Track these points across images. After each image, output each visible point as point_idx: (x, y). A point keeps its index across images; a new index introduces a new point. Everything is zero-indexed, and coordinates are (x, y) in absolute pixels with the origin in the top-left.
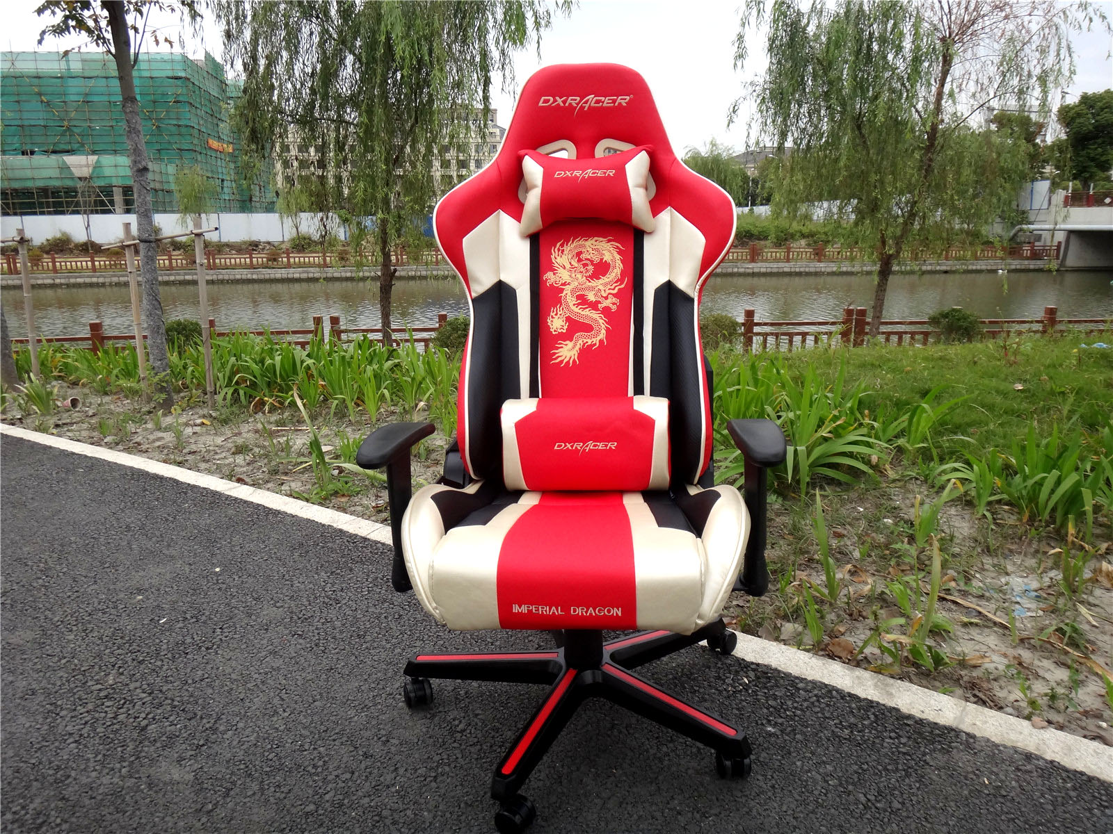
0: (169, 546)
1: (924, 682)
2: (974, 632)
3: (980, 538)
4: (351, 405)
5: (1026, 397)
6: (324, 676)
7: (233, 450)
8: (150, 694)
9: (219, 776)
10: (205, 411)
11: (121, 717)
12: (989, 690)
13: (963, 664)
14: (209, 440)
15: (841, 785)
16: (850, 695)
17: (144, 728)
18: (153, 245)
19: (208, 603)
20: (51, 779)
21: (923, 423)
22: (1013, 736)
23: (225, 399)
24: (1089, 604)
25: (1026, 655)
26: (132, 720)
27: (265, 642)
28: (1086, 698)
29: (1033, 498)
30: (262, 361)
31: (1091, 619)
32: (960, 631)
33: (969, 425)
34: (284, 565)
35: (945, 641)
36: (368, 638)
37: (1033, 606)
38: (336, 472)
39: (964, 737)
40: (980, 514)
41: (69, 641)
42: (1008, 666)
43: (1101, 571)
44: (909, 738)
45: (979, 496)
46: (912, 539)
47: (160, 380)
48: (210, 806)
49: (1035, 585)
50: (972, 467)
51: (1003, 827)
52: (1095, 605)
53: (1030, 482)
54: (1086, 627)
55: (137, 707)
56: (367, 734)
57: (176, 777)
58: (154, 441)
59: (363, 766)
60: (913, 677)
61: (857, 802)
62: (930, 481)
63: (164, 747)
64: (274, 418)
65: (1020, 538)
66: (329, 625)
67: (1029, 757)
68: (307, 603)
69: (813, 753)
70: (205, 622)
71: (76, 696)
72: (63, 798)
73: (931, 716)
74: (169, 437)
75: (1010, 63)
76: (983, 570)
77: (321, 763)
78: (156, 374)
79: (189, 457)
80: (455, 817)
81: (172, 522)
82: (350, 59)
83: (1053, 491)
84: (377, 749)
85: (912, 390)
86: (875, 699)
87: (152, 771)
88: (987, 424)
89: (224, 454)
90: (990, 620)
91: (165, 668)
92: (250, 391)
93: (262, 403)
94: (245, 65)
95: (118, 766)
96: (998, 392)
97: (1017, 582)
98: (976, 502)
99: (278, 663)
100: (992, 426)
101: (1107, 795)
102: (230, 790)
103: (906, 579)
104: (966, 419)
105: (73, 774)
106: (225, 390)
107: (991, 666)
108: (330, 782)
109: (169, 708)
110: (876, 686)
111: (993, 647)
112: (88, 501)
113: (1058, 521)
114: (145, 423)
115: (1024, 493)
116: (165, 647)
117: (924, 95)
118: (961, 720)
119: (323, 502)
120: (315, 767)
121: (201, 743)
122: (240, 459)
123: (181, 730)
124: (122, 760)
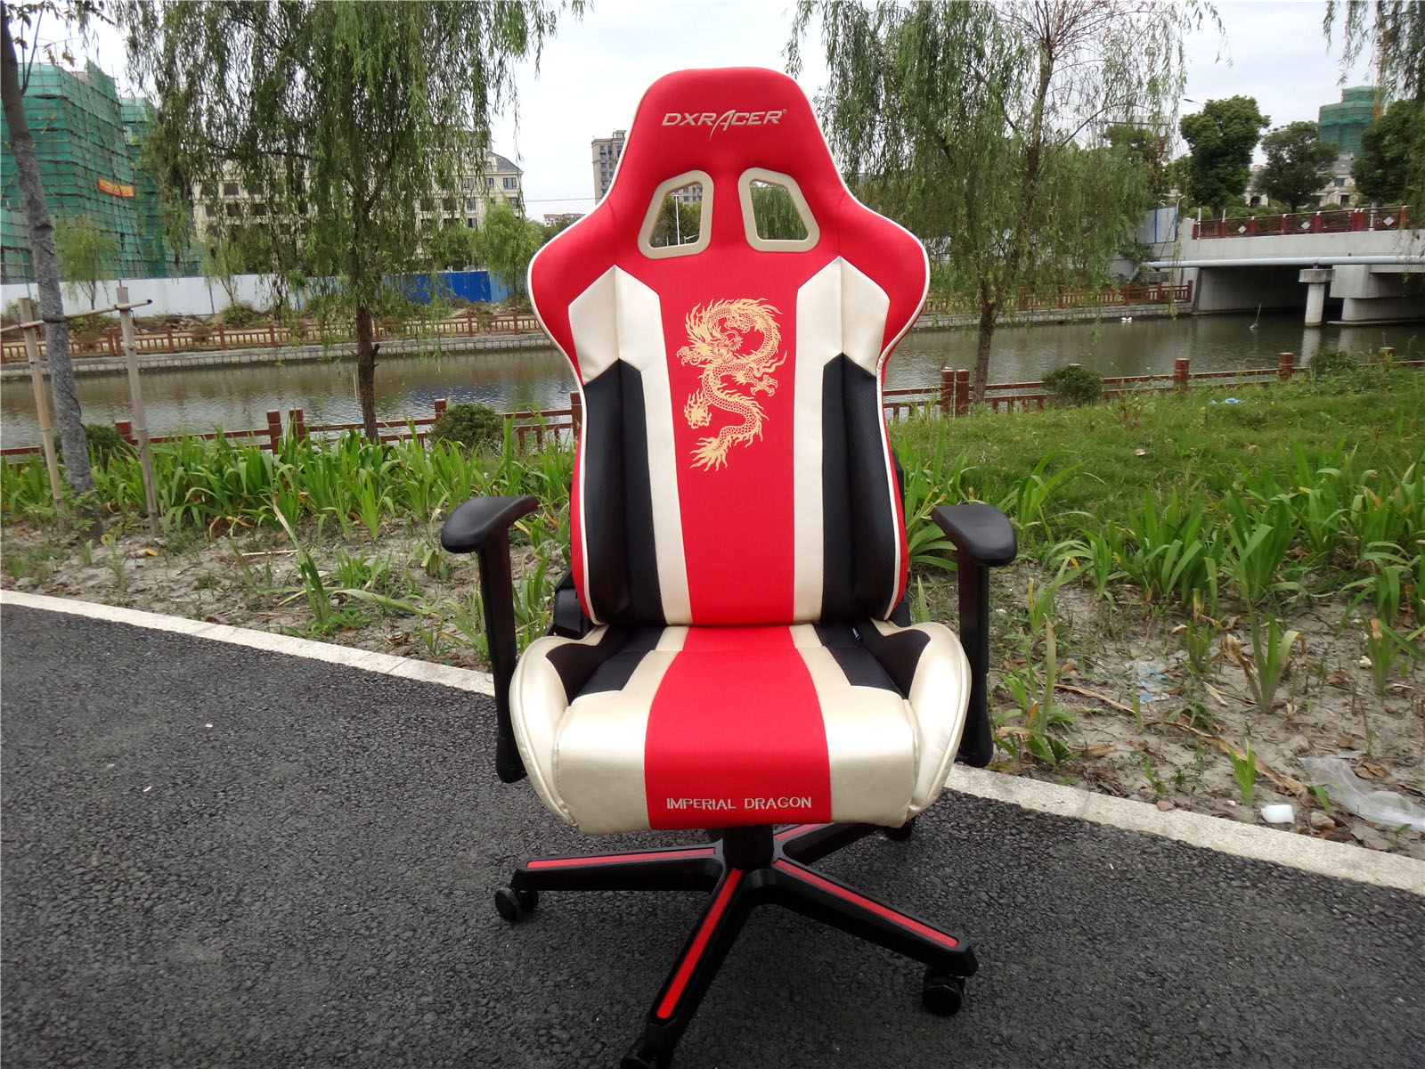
0: (136, 703)
1: (1046, 777)
2: (1098, 722)
3: (1101, 622)
4: (344, 519)
5: (1149, 464)
6: (362, 832)
7: (195, 584)
8: (148, 872)
9: (254, 950)
10: (149, 538)
11: (116, 901)
12: (1114, 779)
13: (1085, 754)
14: (160, 574)
15: (961, 886)
16: (966, 795)
17: (149, 910)
18: (63, 325)
19: (202, 764)
20: (44, 977)
21: (1034, 499)
22: (1138, 821)
23: (173, 521)
24: (1218, 683)
25: (1152, 741)
26: (131, 903)
27: (282, 801)
28: (1216, 779)
29: (1155, 573)
30: (220, 471)
31: (1219, 698)
32: (1083, 723)
33: (1086, 498)
34: (291, 713)
35: (1066, 733)
36: (410, 786)
37: (1159, 689)
38: (336, 602)
39: (1088, 826)
40: (1101, 595)
41: (29, 823)
42: (1133, 754)
43: (1226, 644)
44: (1031, 833)
45: (1098, 575)
46: (1027, 628)
47: (84, 502)
48: (249, 983)
49: (1161, 667)
50: (1088, 542)
51: (1130, 909)
52: (1224, 684)
53: (1151, 556)
54: (1213, 707)
55: (134, 888)
56: (425, 888)
57: (201, 956)
58: (84, 580)
59: (426, 921)
60: (1034, 774)
61: (979, 900)
62: (1044, 563)
63: (179, 928)
64: (243, 541)
65: (1144, 619)
66: (358, 776)
67: (1154, 839)
68: (326, 754)
69: (930, 858)
70: (202, 786)
71: (54, 883)
72: (63, 995)
73: (1053, 809)
74: (104, 574)
75: (1116, 72)
76: (1106, 656)
77: (375, 924)
78: (78, 494)
79: (137, 597)
80: (540, 962)
81: (135, 675)
82: (300, 74)
83: (1175, 563)
84: (439, 901)
85: (1021, 462)
86: (994, 797)
87: (169, 954)
88: (1106, 496)
89: (183, 590)
90: (1114, 708)
91: (161, 841)
92: (206, 508)
93: (224, 524)
94: (159, 84)
95: (125, 953)
96: (1117, 459)
97: (1142, 666)
98: (1095, 582)
99: (304, 823)
100: (1111, 498)
101: (1233, 867)
102: (268, 964)
103: (1023, 671)
104: (1083, 492)
105: (70, 968)
106: (172, 510)
107: (1115, 756)
108: (388, 943)
109: (176, 885)
110: (994, 784)
111: (1118, 735)
112: (15, 659)
113: (1184, 598)
114: (68, 558)
115: (1146, 568)
116: (156, 818)
118: (1085, 809)
119: (326, 636)
120: (368, 928)
121: (224, 918)
122: (206, 595)
123: (195, 908)
124: (129, 946)
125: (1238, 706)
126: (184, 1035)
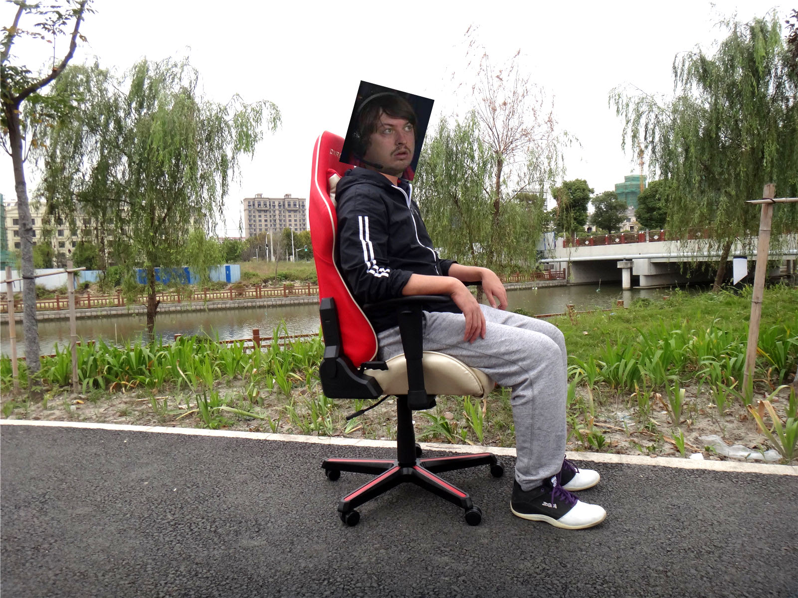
0: (138, 459)
2: (610, 434)
3: (596, 399)
5: (591, 338)
6: (301, 496)
7: (118, 414)
8: (203, 518)
9: (281, 539)
10: (75, 395)
11: (195, 530)
13: (610, 445)
14: (92, 411)
17: (215, 532)
19: (196, 479)
20: (181, 558)
23: (87, 386)
24: (654, 417)
25: (636, 439)
26: (203, 529)
27: (251, 489)
29: (615, 375)
31: (656, 423)
32: (605, 435)
34: (227, 457)
37: (630, 421)
39: (626, 465)
40: (592, 388)
41: (120, 507)
42: (629, 444)
43: (657, 398)
45: (589, 379)
47: (36, 376)
48: (288, 550)
49: (627, 414)
51: (655, 488)
53: (612, 368)
54: (656, 426)
55: (200, 525)
57: (256, 543)
63: (237, 535)
64: (132, 394)
65: (614, 397)
66: (282, 476)
70: (203, 487)
72: (197, 564)
73: (608, 461)
74: (57, 413)
75: (534, 166)
76: (602, 412)
83: (624, 371)
87: (240, 544)
90: (613, 430)
91: (200, 507)
92: (110, 378)
93: (119, 386)
96: (577, 336)
102: (292, 543)
105: (192, 554)
106: (87, 380)
109: (221, 522)
110: (579, 455)
111: (620, 439)
113: (629, 385)
114: (29, 407)
115: (610, 374)
117: (489, 183)
118: (622, 460)
121: (256, 530)
123: (239, 528)
124: (216, 544)
125: (665, 425)
126: (270, 569)
